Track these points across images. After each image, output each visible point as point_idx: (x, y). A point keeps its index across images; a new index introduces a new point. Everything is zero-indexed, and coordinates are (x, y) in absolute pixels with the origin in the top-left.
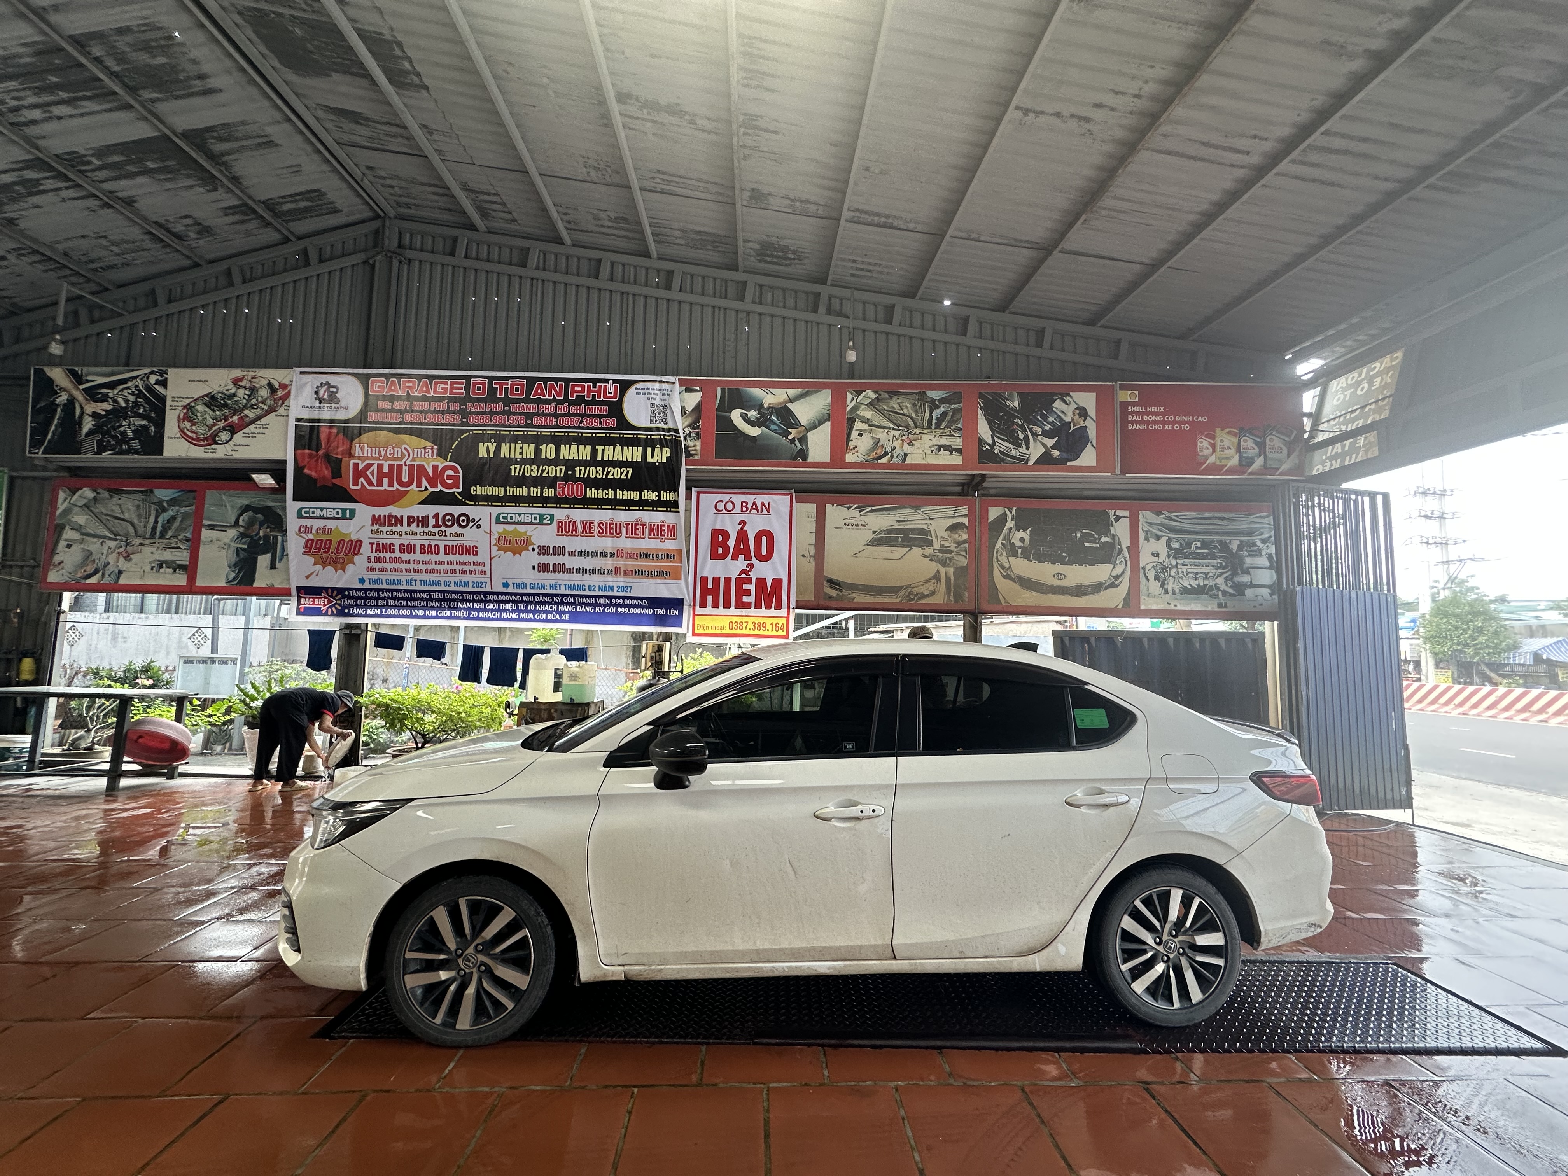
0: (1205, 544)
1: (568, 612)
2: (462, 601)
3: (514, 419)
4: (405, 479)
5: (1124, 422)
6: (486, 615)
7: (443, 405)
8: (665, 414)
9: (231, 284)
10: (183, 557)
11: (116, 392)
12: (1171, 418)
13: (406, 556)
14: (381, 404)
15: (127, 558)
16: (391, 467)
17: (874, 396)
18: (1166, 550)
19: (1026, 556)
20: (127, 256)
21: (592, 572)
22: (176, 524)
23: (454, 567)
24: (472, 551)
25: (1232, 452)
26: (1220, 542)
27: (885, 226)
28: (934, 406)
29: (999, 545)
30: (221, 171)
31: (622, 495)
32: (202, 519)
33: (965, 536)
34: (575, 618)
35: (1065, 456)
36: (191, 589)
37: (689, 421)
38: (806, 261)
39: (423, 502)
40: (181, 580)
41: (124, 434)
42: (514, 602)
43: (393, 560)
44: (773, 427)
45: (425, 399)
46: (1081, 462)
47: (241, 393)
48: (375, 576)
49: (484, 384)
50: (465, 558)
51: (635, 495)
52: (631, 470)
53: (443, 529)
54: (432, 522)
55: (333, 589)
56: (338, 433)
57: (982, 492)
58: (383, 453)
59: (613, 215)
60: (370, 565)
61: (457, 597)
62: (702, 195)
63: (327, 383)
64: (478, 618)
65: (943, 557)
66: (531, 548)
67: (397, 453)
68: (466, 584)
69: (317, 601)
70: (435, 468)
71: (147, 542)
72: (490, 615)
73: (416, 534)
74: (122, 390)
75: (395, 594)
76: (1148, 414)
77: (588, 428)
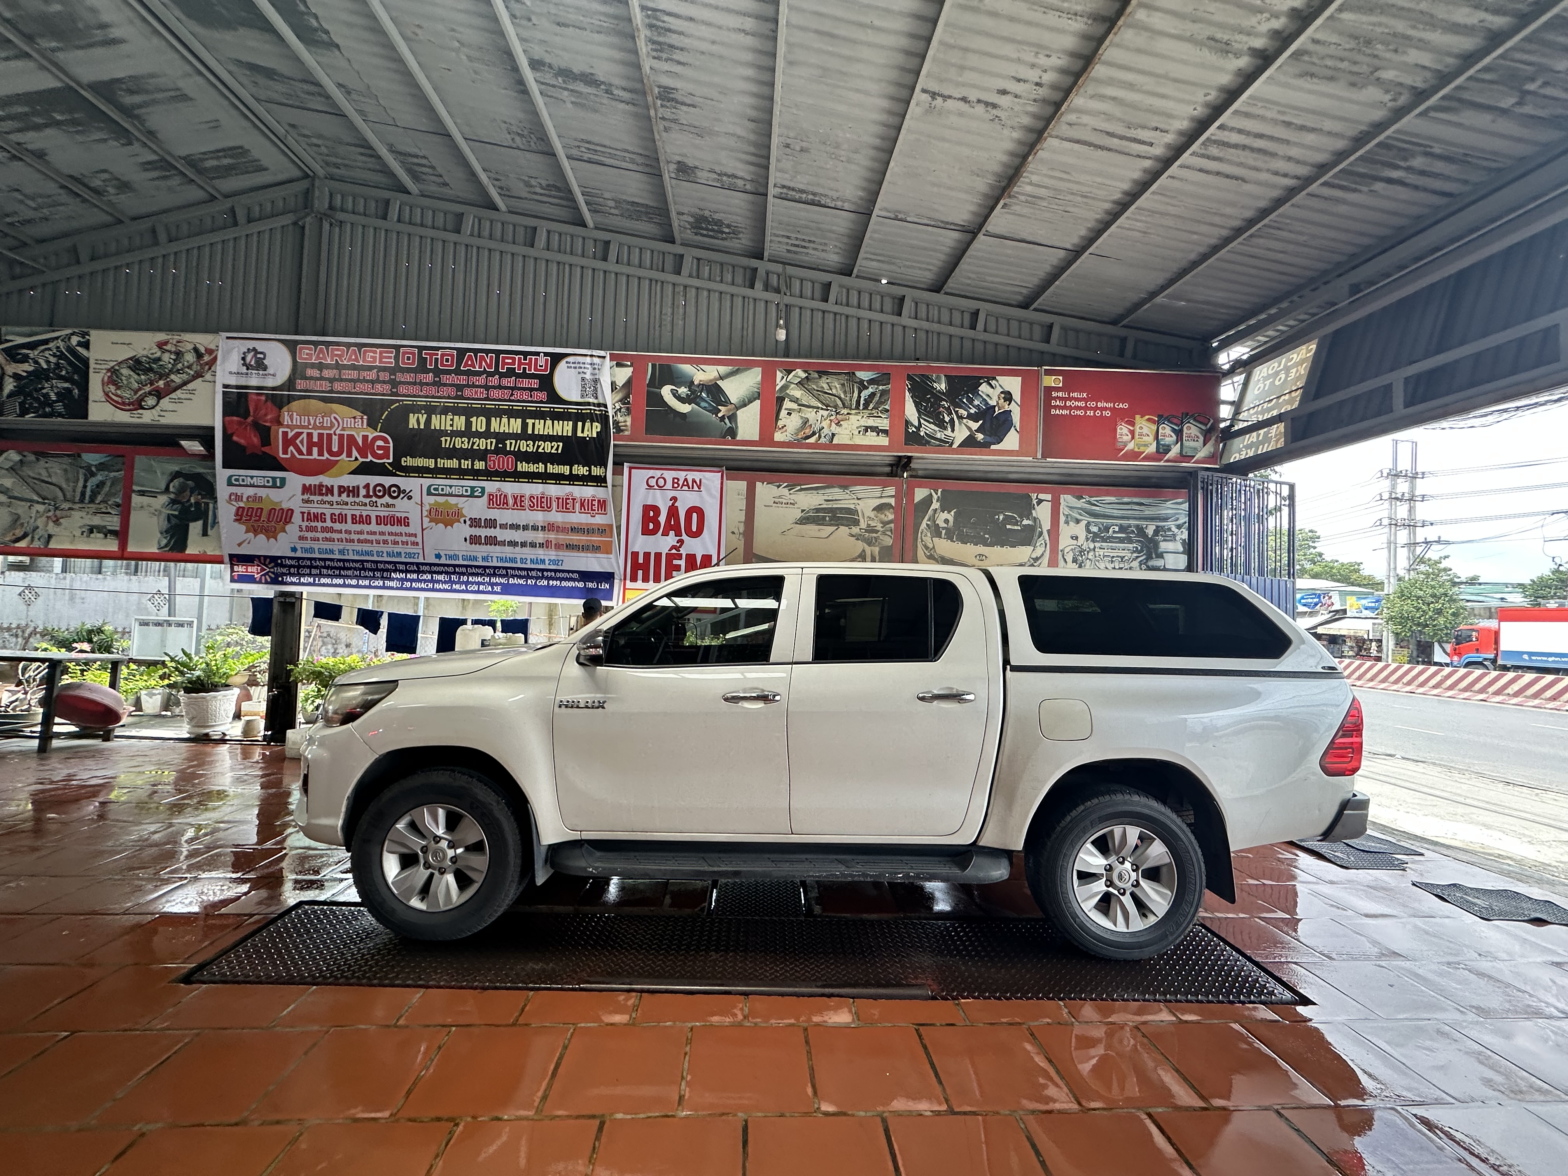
0: (1122, 529)
1: (500, 584)
2: (395, 571)
3: (445, 391)
4: (335, 449)
5: (1048, 407)
6: (419, 585)
7: (372, 375)
8: (596, 389)
9: (156, 243)
10: (113, 522)
11: (36, 353)
12: (1093, 404)
13: (337, 526)
14: (310, 372)
15: (57, 522)
16: (321, 436)
17: (804, 375)
18: (1085, 533)
19: (949, 537)
20: (45, 211)
21: (523, 545)
22: (106, 489)
23: (386, 537)
24: (404, 521)
25: (1151, 439)
26: (1137, 526)
27: (812, 203)
28: (862, 386)
29: (924, 525)
30: (135, 126)
31: (553, 469)
32: (132, 484)
33: (891, 517)
34: (507, 590)
35: (988, 439)
36: (122, 555)
37: (619, 396)
38: (741, 236)
39: (353, 473)
40: (112, 545)
41: (46, 396)
42: (447, 573)
43: (325, 530)
44: (703, 404)
45: (354, 367)
46: (1003, 446)
47: (166, 357)
48: (307, 544)
49: (413, 354)
50: (396, 529)
51: (565, 470)
52: (561, 444)
53: (374, 499)
54: (363, 492)
55: (266, 557)
56: (266, 401)
57: (910, 473)
58: (312, 422)
59: (544, 183)
60: (302, 534)
61: (390, 567)
62: (631, 166)
63: (254, 349)
64: (411, 589)
65: (869, 536)
66: (462, 520)
67: (327, 422)
68: (399, 554)
69: (250, 569)
70: (365, 438)
71: (77, 506)
72: (423, 585)
73: (347, 504)
74: (43, 351)
75: (328, 563)
76: (1070, 399)
77: (518, 401)
